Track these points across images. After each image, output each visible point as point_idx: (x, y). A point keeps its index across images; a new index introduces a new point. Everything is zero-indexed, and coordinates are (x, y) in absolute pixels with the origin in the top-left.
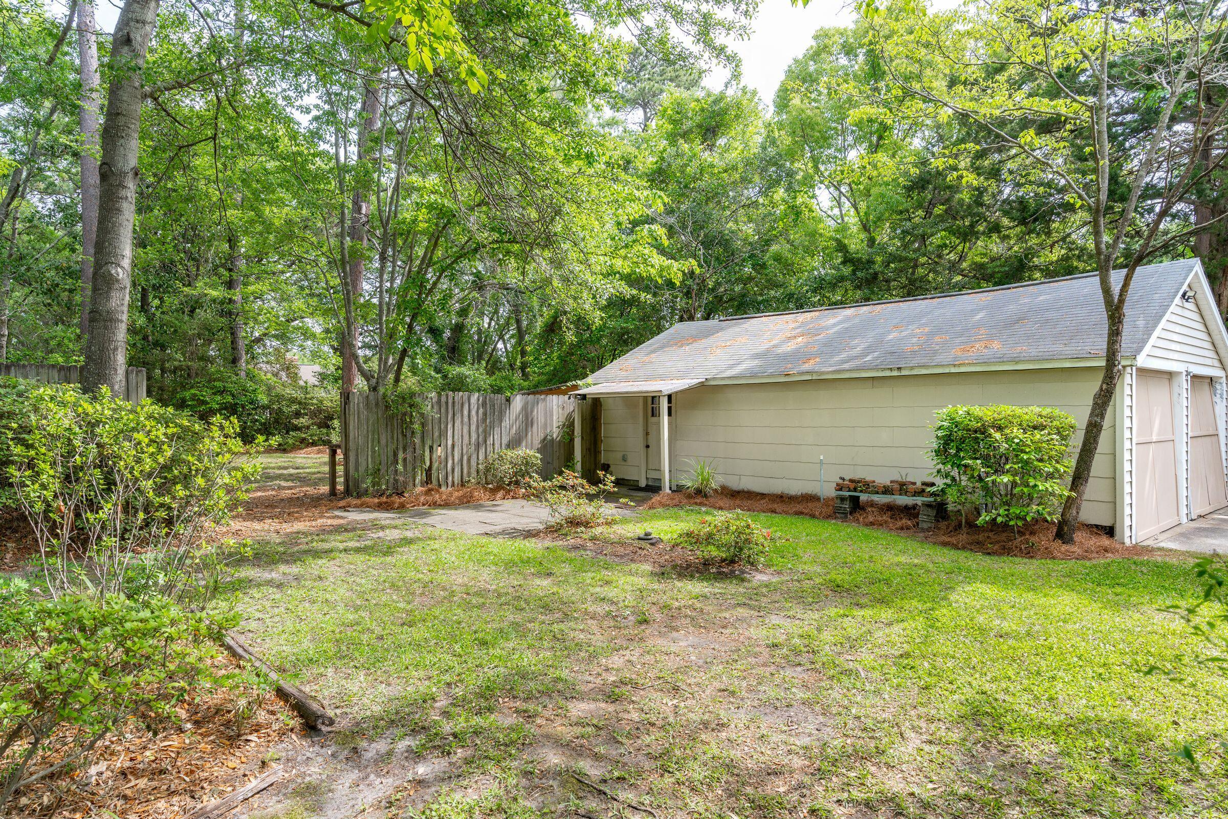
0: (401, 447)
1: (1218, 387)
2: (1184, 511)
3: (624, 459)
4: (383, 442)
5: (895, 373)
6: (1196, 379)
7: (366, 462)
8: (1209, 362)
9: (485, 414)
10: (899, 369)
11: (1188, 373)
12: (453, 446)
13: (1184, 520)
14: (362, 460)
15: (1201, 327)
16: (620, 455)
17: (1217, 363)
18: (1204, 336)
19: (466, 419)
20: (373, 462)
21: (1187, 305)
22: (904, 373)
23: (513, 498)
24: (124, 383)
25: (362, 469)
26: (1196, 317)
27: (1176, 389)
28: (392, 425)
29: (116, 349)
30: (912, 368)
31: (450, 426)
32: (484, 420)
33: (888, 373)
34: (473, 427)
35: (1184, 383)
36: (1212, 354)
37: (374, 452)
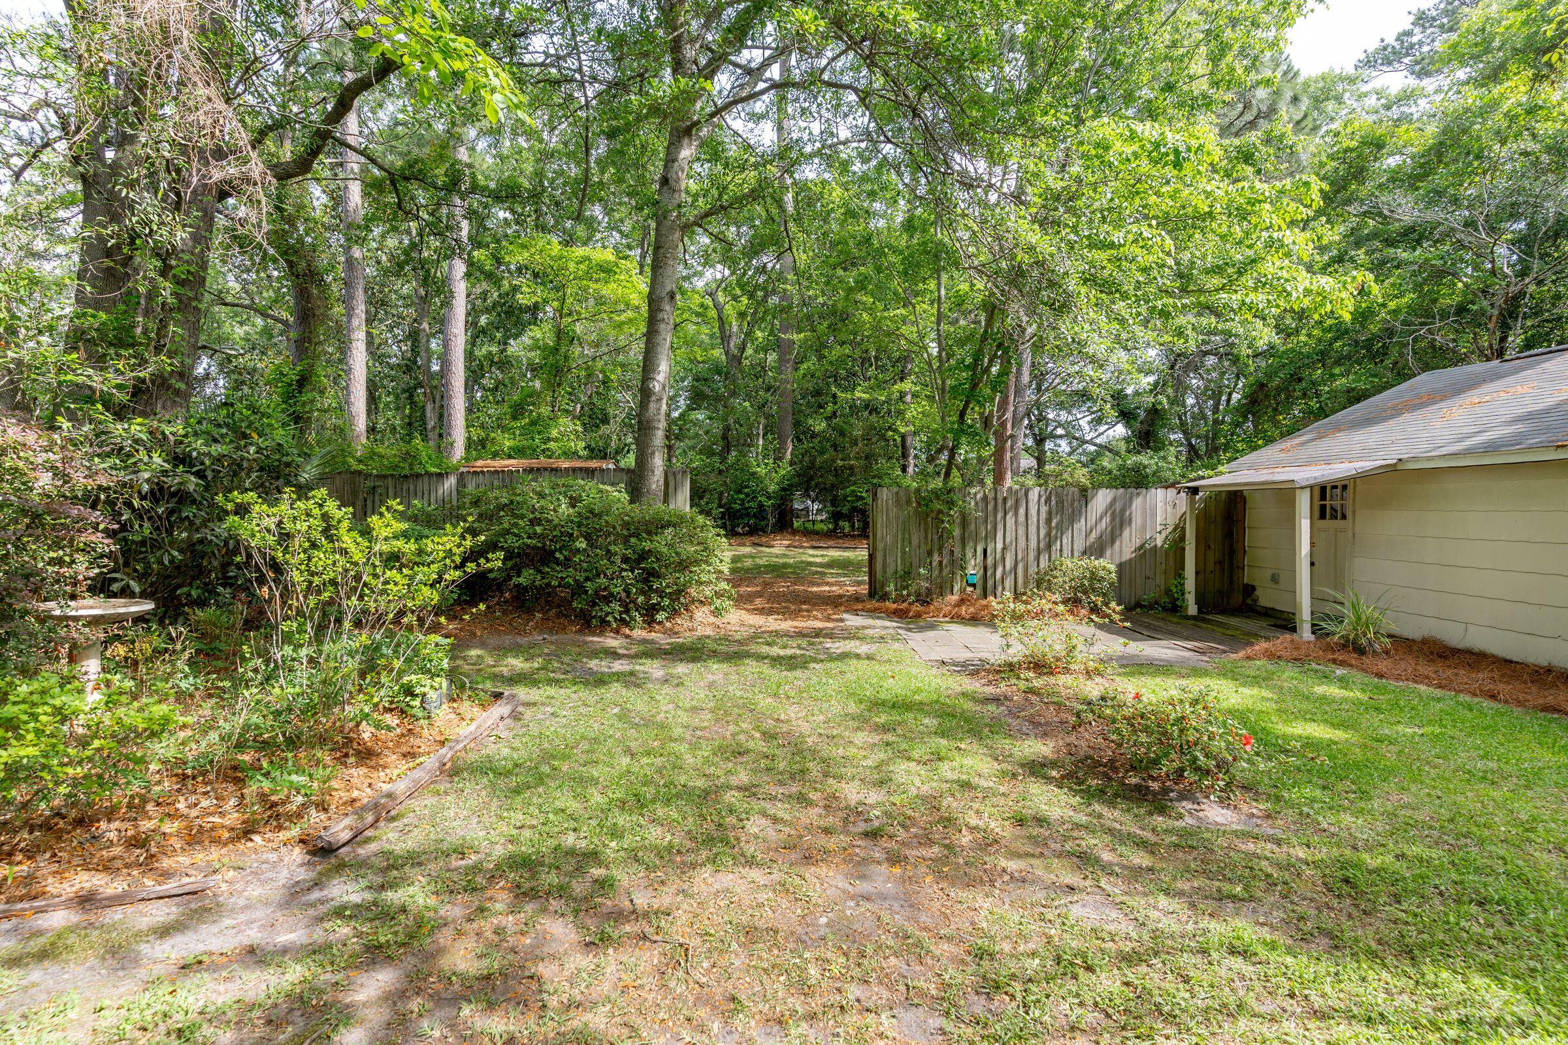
0: (936, 547)
3: (1275, 579)
4: (915, 542)
7: (895, 563)
9: (1050, 513)
12: (1004, 549)
14: (890, 561)
16: (1268, 574)
19: (1022, 519)
20: (903, 563)
24: (662, 482)
25: (890, 571)
28: (926, 524)
29: (653, 453)
31: (1000, 526)
32: (1049, 521)
34: (1033, 529)
37: (904, 553)
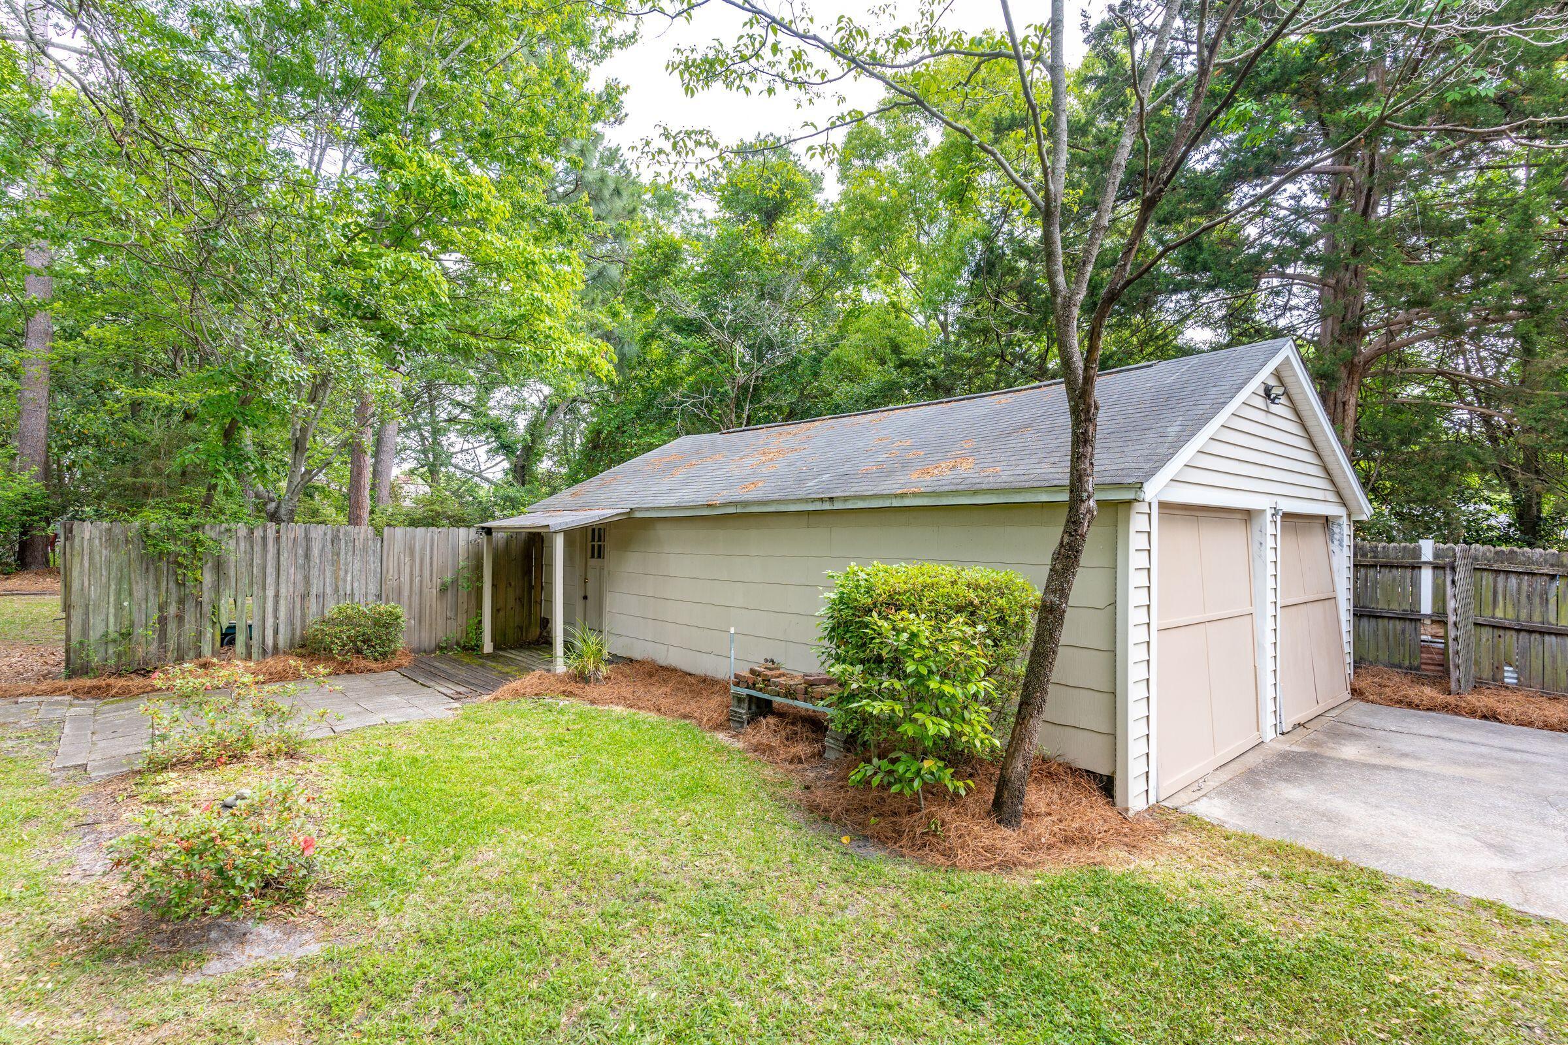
0: (173, 600)
1: (1336, 530)
2: (1270, 720)
4: (138, 593)
5: (827, 506)
6: (1291, 520)
8: (1319, 495)
9: (337, 553)
10: (831, 499)
11: (1276, 511)
12: (277, 598)
13: (1269, 734)
14: (95, 620)
15: (1303, 443)
17: (1331, 496)
18: (1309, 457)
20: (119, 622)
21: (1274, 408)
22: (838, 506)
23: (349, 672)
25: (95, 634)
26: (1294, 428)
27: (1257, 536)
28: (157, 570)
30: (846, 499)
31: (270, 570)
32: (336, 561)
33: (818, 506)
34: (315, 572)
35: (1270, 528)
36: (1324, 484)
37: (119, 607)
